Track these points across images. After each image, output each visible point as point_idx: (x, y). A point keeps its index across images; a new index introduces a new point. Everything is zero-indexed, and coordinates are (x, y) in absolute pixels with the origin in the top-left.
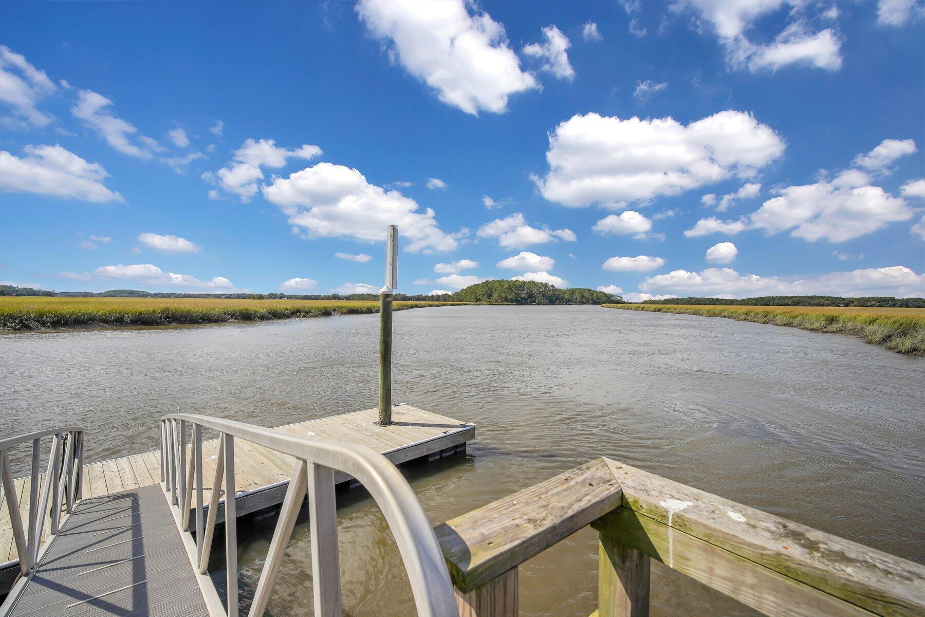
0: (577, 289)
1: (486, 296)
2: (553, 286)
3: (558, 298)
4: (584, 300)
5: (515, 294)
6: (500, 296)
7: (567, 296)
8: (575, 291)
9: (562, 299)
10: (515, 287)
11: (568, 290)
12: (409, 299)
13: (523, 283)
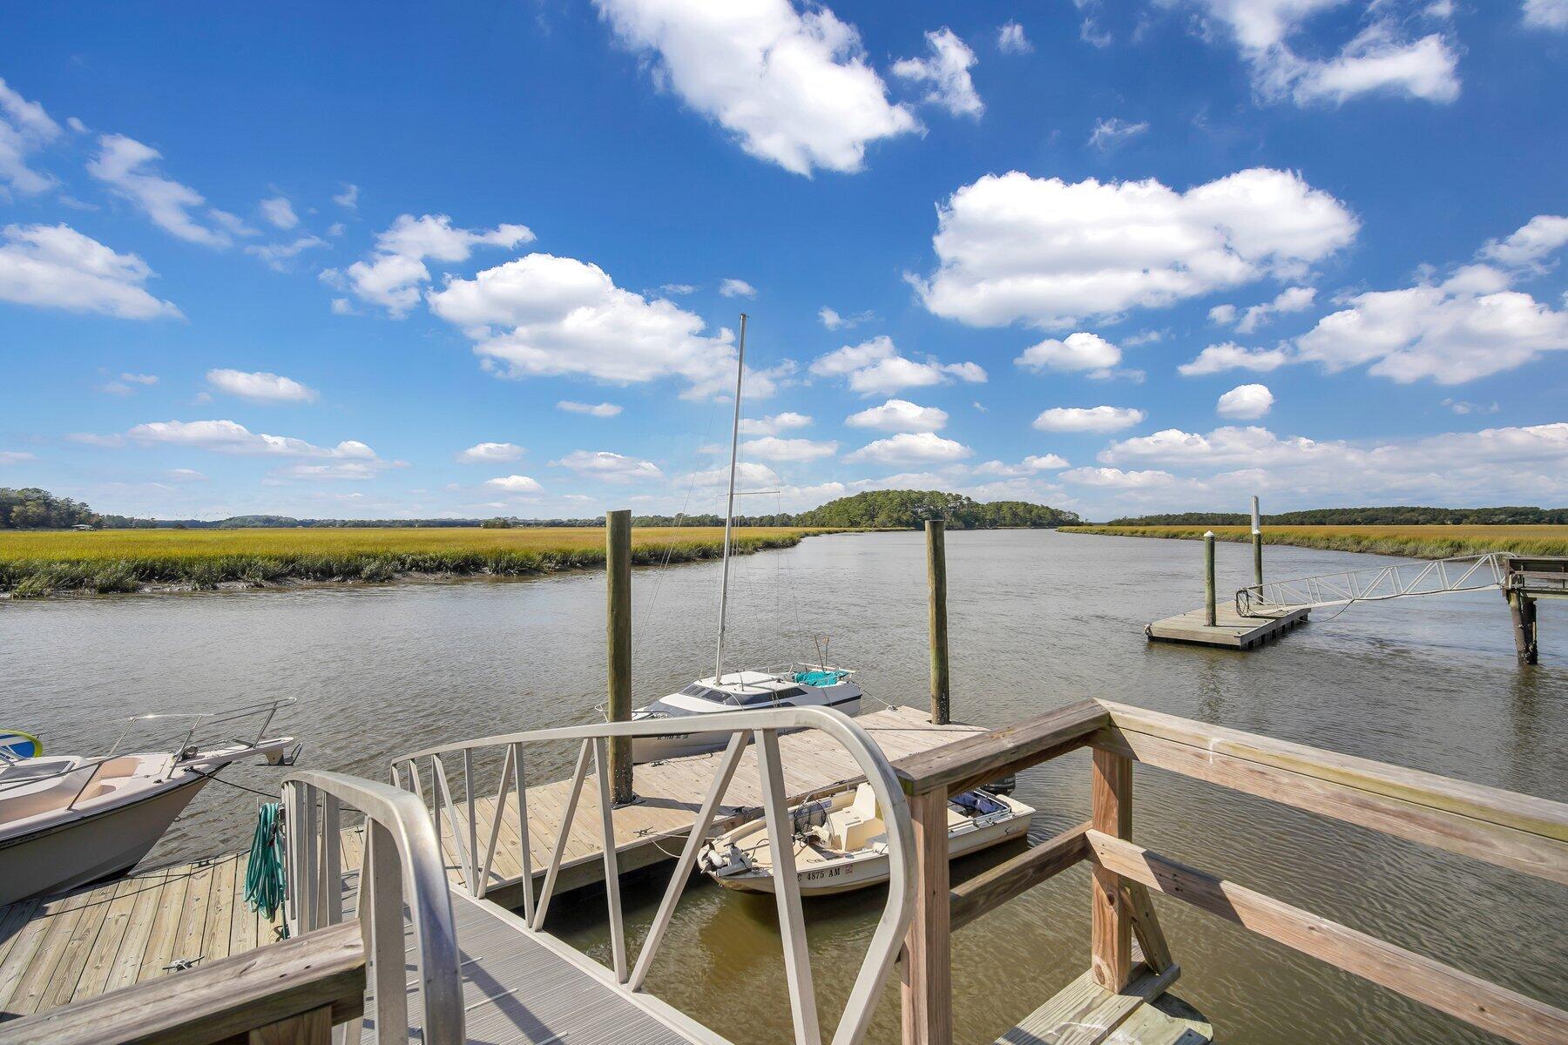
1: (866, 518)
2: (968, 498)
3: (977, 519)
4: (1017, 521)
5: (913, 513)
6: (889, 517)
7: (990, 515)
9: (983, 519)
10: (910, 501)
11: (992, 504)
13: (922, 495)
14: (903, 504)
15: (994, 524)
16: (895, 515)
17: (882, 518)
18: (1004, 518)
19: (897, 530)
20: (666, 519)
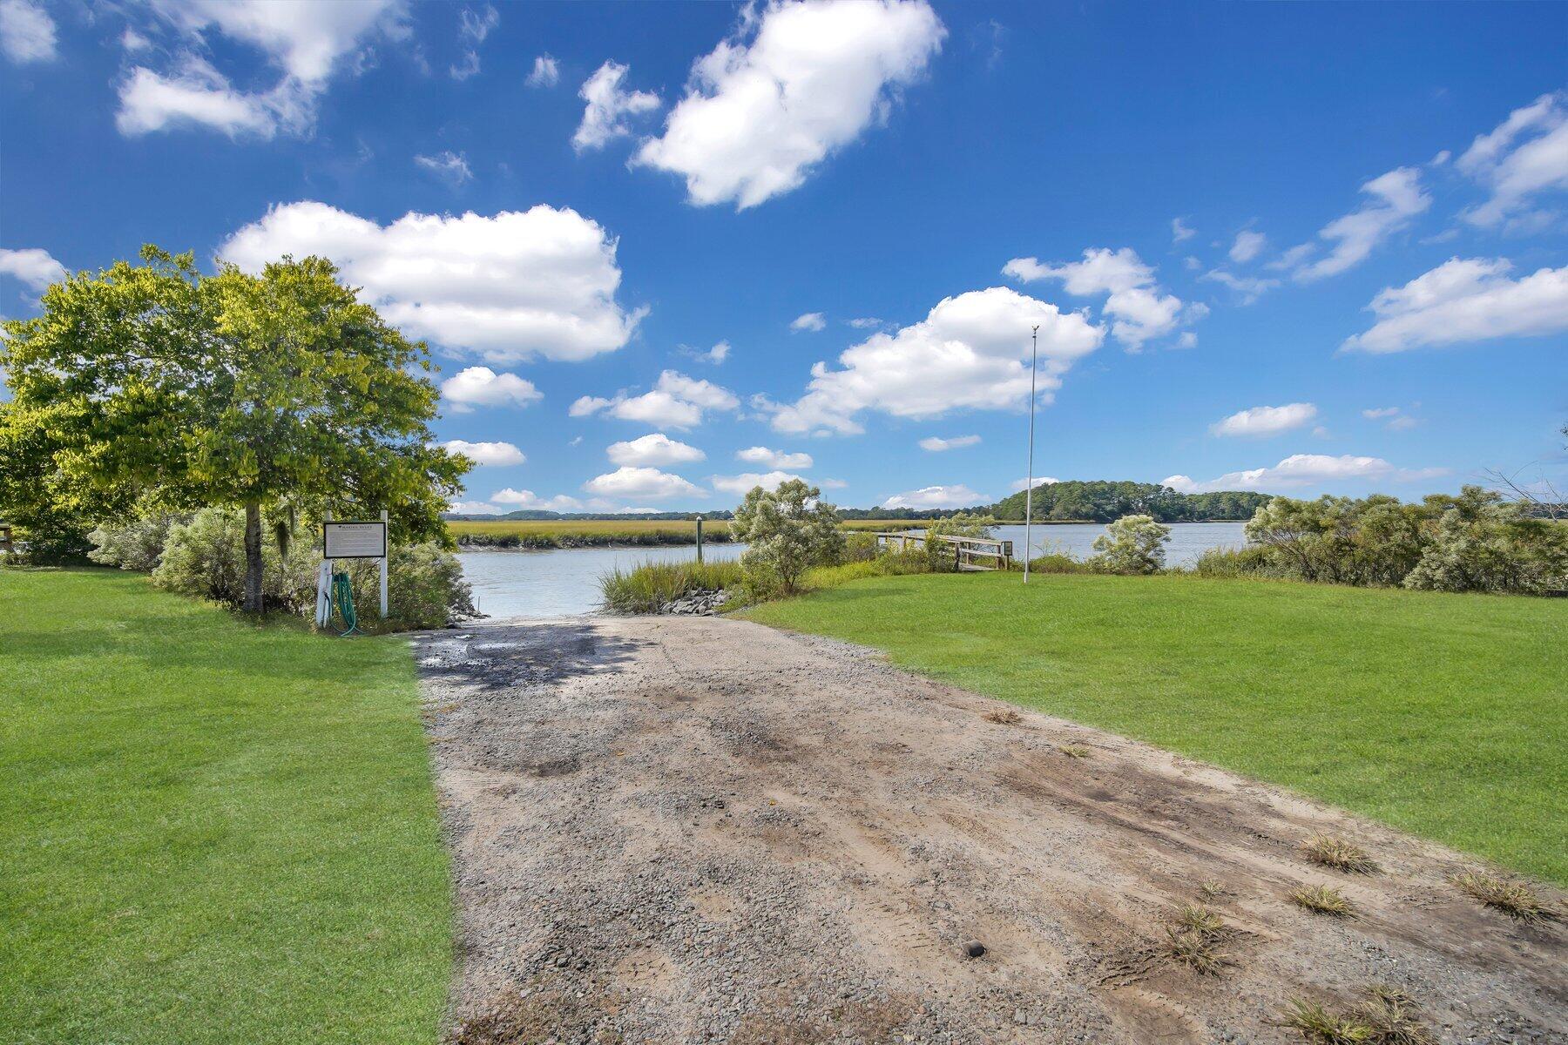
0: (1225, 493)
1: (1040, 510)
2: (1171, 489)
3: (1182, 511)
4: (1239, 513)
5: (1095, 505)
6: (1066, 509)
7: (1201, 507)
8: (1220, 496)
9: (1192, 513)
10: (1095, 493)
11: (1206, 495)
12: (918, 516)
13: (1113, 487)
14: (1084, 496)
15: (1203, 517)
16: (1072, 508)
17: (1057, 510)
18: (1223, 511)
19: (1071, 523)
20: (862, 513)
